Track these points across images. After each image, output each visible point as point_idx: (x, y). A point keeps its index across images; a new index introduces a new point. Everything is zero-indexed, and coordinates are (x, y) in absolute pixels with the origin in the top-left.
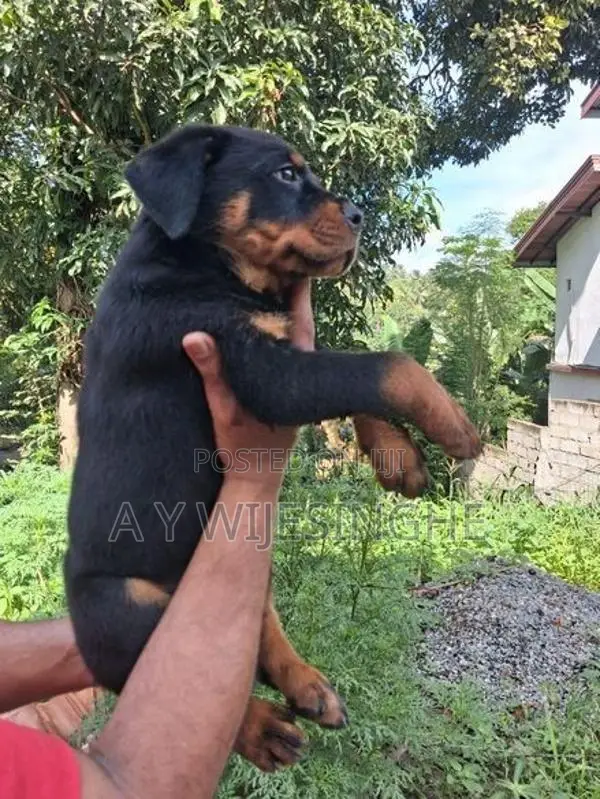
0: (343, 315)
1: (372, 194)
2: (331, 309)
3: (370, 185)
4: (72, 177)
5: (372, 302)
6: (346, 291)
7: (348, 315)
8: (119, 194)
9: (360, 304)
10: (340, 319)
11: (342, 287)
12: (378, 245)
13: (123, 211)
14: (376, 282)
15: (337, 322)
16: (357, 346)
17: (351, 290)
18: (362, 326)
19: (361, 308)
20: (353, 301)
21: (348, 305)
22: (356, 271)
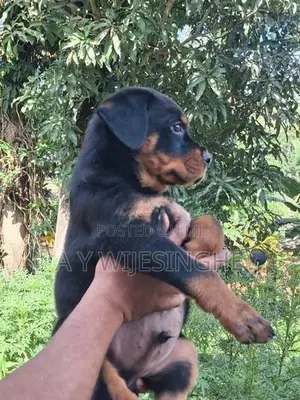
0: (257, 142)
1: (285, 31)
2: (247, 137)
3: (283, 23)
4: (29, 31)
5: (286, 132)
6: (261, 120)
7: (263, 143)
9: (274, 132)
10: (255, 145)
11: (257, 116)
12: (291, 79)
13: (72, 59)
14: (289, 113)
15: (252, 149)
16: (272, 171)
17: (266, 120)
18: (276, 152)
19: (276, 136)
20: (267, 130)
21: (263, 133)
22: (271, 103)
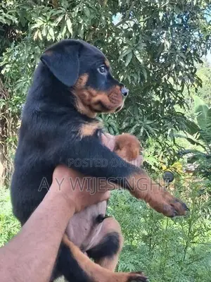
0: (168, 96)
1: (188, 17)
2: (161, 92)
3: (186, 12)
4: (7, 16)
5: (188, 88)
6: (171, 80)
7: (172, 97)
8: (36, 26)
9: (180, 88)
10: (167, 98)
11: (168, 78)
12: (192, 52)
14: (191, 75)
15: (164, 101)
16: (178, 116)
17: (175, 80)
18: (181, 103)
19: (181, 91)
20: (175, 87)
21: (172, 90)
22: (178, 68)
